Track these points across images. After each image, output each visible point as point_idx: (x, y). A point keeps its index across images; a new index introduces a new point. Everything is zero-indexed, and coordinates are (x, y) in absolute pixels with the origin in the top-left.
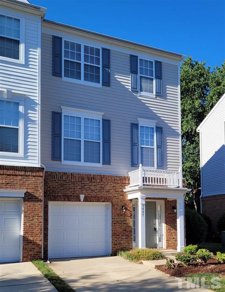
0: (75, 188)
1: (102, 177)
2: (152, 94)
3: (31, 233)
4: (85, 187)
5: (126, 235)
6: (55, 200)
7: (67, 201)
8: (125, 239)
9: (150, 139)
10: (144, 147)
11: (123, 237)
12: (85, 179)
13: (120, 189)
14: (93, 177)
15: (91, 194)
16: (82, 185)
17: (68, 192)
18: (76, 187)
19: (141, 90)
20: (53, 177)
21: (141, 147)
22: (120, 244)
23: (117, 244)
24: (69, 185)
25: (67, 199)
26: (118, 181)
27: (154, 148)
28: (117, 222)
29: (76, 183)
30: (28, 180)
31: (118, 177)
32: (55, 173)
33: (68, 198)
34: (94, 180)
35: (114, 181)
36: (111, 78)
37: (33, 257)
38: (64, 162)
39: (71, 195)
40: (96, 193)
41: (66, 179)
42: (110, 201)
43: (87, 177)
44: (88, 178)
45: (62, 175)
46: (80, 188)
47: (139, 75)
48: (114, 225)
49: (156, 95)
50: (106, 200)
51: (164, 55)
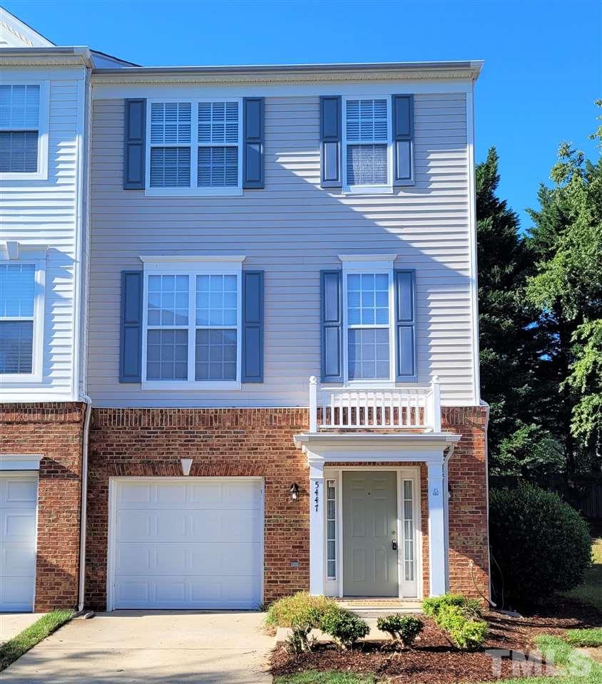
0: (170, 445)
1: (237, 416)
2: (386, 185)
3: (52, 548)
4: (194, 441)
5: (300, 560)
6: (124, 475)
7: (150, 475)
8: (300, 569)
9: (377, 306)
10: (360, 329)
11: (294, 564)
12: (195, 421)
13: (285, 441)
14: (215, 416)
15: (209, 456)
16: (187, 437)
17: (154, 454)
18: (172, 440)
19: (351, 181)
20: (119, 421)
21: (349, 330)
22: (285, 582)
23: (276, 582)
24: (157, 437)
25: (150, 472)
26: (280, 421)
27: (388, 328)
28: (278, 525)
29: (172, 432)
30: (49, 432)
31: (280, 412)
32: (123, 413)
33: (153, 468)
34: (216, 422)
35: (269, 423)
36: (268, 166)
37: (56, 602)
38: (147, 385)
39: (161, 462)
40: (222, 453)
41: (149, 424)
42: (260, 472)
43: (199, 416)
44: (202, 419)
45: (140, 416)
46: (183, 443)
47: (345, 142)
48: (270, 534)
49: (394, 186)
50: (249, 471)
51: (415, 75)
